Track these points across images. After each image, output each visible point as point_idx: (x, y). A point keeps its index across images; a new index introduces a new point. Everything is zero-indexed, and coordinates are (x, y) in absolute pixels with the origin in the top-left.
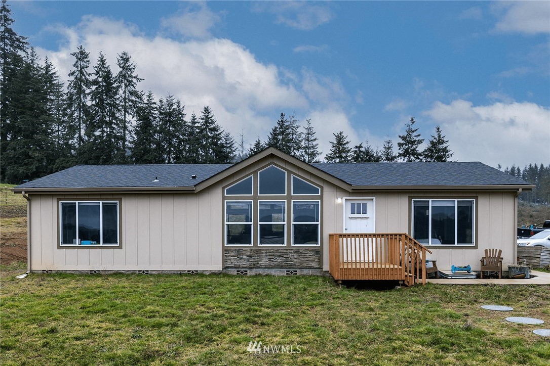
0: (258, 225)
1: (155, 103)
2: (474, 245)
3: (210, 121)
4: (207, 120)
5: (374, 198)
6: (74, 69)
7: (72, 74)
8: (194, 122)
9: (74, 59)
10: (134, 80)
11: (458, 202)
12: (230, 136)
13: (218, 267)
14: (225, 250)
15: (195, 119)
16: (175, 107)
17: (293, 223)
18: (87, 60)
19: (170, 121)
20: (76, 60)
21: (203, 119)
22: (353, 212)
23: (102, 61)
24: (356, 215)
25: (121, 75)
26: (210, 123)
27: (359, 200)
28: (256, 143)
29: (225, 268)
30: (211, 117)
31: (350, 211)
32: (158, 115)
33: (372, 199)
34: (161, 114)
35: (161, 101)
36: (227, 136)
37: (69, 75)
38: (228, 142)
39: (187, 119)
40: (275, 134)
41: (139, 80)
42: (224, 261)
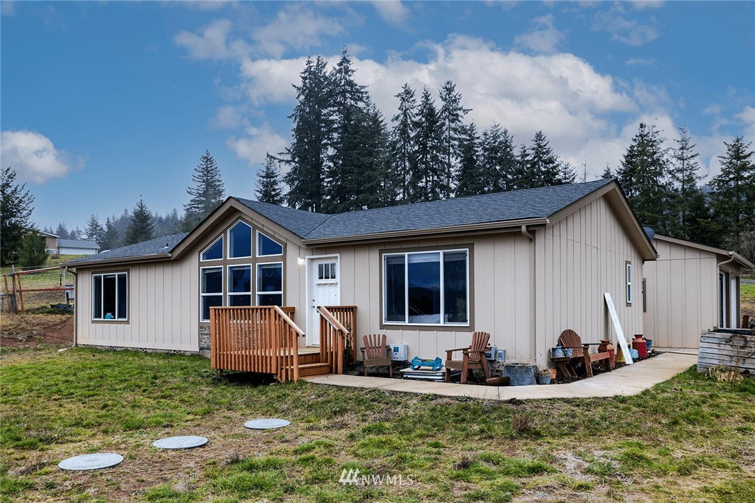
0: (228, 297)
1: (478, 138)
2: (468, 325)
3: (544, 151)
4: (540, 149)
5: (338, 255)
6: (400, 112)
7: (397, 118)
8: (524, 155)
9: (399, 101)
10: (460, 113)
11: (444, 254)
12: (570, 168)
13: (195, 348)
14: (201, 327)
15: (525, 151)
16: (502, 139)
17: (258, 293)
18: (413, 99)
19: (495, 158)
20: (401, 102)
21: (534, 149)
22: (321, 278)
23: (427, 97)
24: (324, 281)
25: (445, 109)
26: (544, 153)
27: (326, 259)
28: (605, 172)
29: (201, 349)
30: (545, 146)
31: (317, 276)
32: (482, 152)
33: (337, 257)
34: (485, 150)
35: (485, 134)
36: (566, 168)
37: (393, 120)
38: (567, 176)
39: (516, 152)
40: (631, 155)
41: (466, 111)
42: (200, 341)
